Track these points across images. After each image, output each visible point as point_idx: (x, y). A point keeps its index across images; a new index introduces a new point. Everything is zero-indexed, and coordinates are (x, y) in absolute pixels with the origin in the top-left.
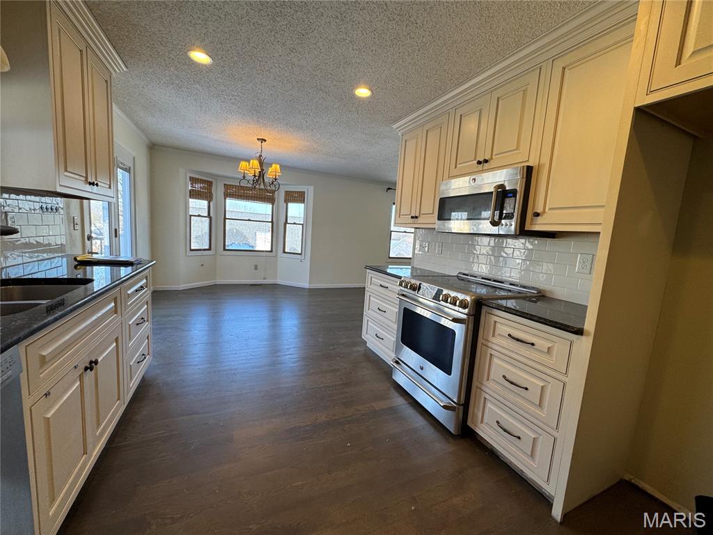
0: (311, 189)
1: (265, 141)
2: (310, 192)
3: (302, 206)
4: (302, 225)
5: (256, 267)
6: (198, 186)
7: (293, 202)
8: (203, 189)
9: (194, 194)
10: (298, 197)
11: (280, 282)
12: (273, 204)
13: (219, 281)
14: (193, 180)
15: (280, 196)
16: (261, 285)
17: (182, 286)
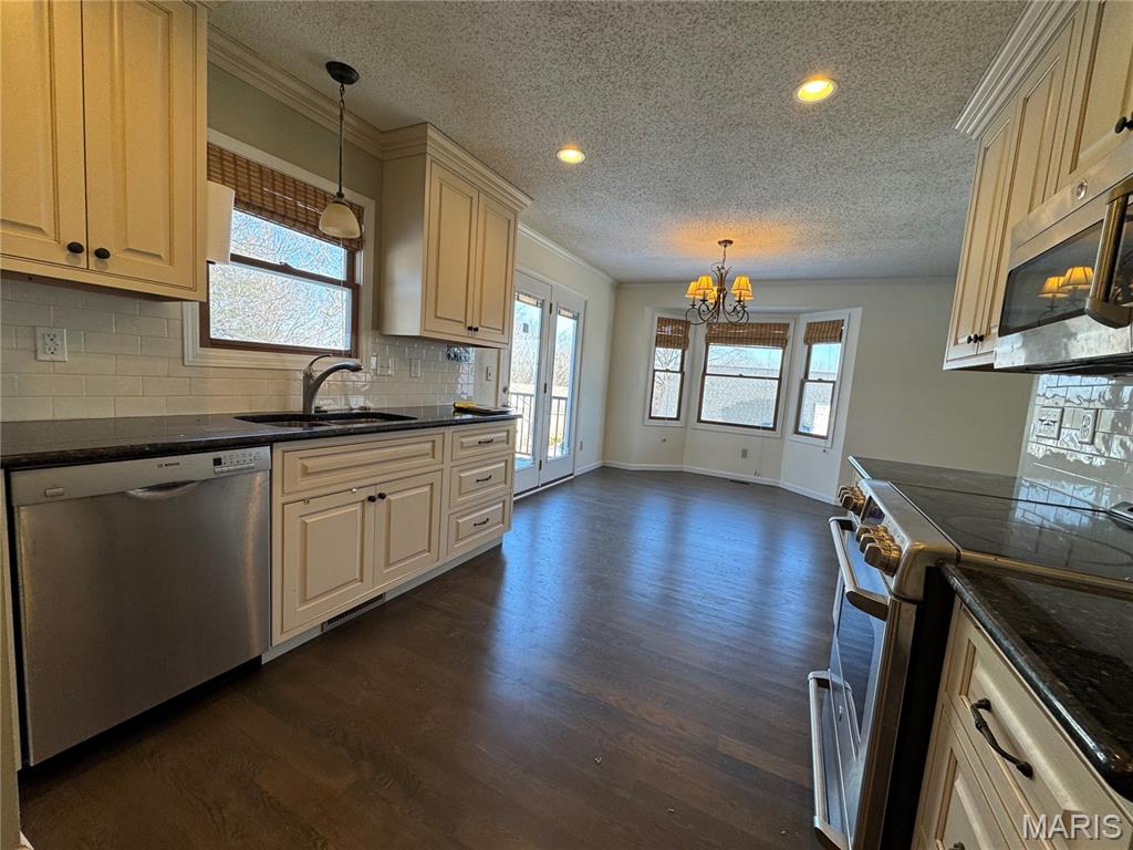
0: (857, 313)
1: (731, 242)
2: (853, 319)
3: (837, 347)
4: (834, 382)
5: (745, 454)
6: (668, 330)
7: (819, 341)
8: (674, 333)
9: (663, 341)
10: (829, 332)
11: (784, 484)
12: (784, 348)
13: (687, 468)
14: (662, 322)
15: (798, 333)
16: (747, 483)
17: (635, 466)
